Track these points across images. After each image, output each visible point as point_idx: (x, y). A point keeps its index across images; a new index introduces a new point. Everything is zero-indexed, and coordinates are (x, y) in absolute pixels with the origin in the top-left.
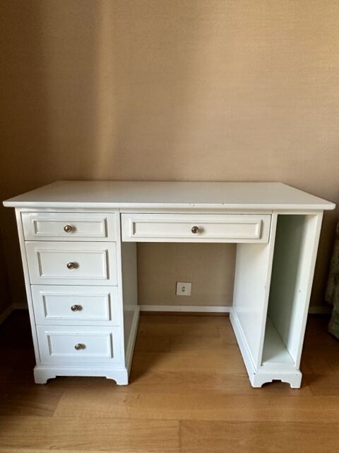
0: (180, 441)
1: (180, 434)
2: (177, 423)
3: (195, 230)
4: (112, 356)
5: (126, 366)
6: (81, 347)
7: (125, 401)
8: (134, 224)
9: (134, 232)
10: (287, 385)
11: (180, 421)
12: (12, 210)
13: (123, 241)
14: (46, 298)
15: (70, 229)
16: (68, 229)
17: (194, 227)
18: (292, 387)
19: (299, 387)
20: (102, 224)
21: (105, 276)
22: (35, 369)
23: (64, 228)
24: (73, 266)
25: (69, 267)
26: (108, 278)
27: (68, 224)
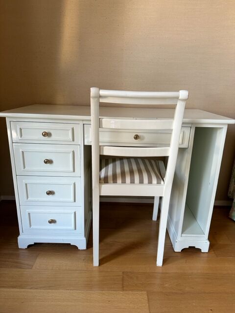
0: (123, 284)
1: (123, 280)
2: (121, 273)
3: (136, 137)
4: (75, 229)
5: (85, 236)
6: (52, 222)
7: (84, 260)
10: (199, 250)
11: (123, 273)
12: (4, 119)
13: (85, 144)
14: (28, 185)
15: (46, 134)
17: (136, 135)
18: (202, 251)
19: (207, 251)
20: (70, 131)
21: (72, 170)
22: (19, 238)
23: (42, 134)
24: (48, 162)
25: (45, 162)
26: (74, 171)
27: (45, 131)
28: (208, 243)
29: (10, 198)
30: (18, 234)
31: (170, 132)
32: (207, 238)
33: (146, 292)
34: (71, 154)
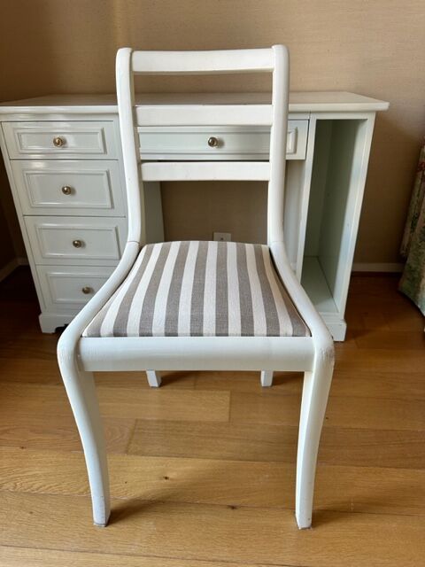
3: (213, 142)
16: (59, 143)
17: (211, 138)
18: (334, 339)
19: (343, 340)
20: (99, 136)
21: (108, 204)
22: (41, 317)
23: (54, 141)
24: (69, 191)
25: (65, 192)
26: (113, 207)
27: (58, 136)
28: (344, 326)
29: (20, 262)
30: (40, 312)
31: (267, 131)
32: (343, 318)
33: (228, 392)
34: (105, 177)
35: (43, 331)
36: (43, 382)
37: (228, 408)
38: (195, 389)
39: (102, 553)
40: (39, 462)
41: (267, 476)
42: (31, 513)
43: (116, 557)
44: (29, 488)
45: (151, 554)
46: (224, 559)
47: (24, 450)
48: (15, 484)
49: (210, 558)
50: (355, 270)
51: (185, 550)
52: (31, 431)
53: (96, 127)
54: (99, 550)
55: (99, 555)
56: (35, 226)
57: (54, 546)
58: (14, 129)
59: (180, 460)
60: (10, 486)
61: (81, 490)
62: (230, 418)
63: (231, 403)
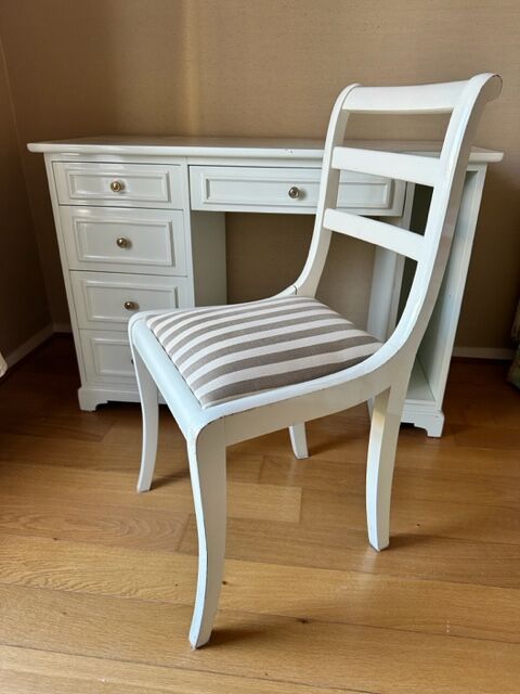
0: (260, 474)
3: (295, 193)
8: (208, 181)
9: (208, 195)
10: (423, 432)
11: (265, 458)
12: (40, 156)
13: (193, 208)
15: (119, 187)
16: (116, 188)
17: (293, 188)
18: (429, 435)
19: (439, 435)
20: (164, 181)
21: (169, 261)
22: (80, 391)
23: (112, 186)
24: (124, 244)
25: (119, 244)
26: (173, 265)
27: (116, 180)
28: (441, 418)
29: (57, 328)
30: (80, 385)
32: (440, 408)
33: (300, 489)
34: (167, 229)
35: (83, 408)
36: (81, 466)
37: (299, 507)
38: (259, 483)
39: (148, 664)
40: (75, 557)
41: (346, 587)
42: (65, 613)
43: (164, 669)
44: (62, 585)
45: (205, 669)
46: (292, 680)
47: (57, 542)
48: (47, 579)
49: (275, 678)
50: (456, 355)
51: (246, 666)
52: (67, 521)
53: (161, 171)
54: (145, 660)
55: (143, 666)
56: (82, 283)
57: (90, 653)
58: (67, 170)
59: (241, 563)
60: (40, 581)
61: (124, 591)
62: (301, 518)
63: (303, 501)
